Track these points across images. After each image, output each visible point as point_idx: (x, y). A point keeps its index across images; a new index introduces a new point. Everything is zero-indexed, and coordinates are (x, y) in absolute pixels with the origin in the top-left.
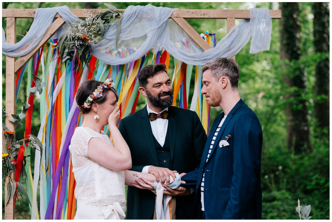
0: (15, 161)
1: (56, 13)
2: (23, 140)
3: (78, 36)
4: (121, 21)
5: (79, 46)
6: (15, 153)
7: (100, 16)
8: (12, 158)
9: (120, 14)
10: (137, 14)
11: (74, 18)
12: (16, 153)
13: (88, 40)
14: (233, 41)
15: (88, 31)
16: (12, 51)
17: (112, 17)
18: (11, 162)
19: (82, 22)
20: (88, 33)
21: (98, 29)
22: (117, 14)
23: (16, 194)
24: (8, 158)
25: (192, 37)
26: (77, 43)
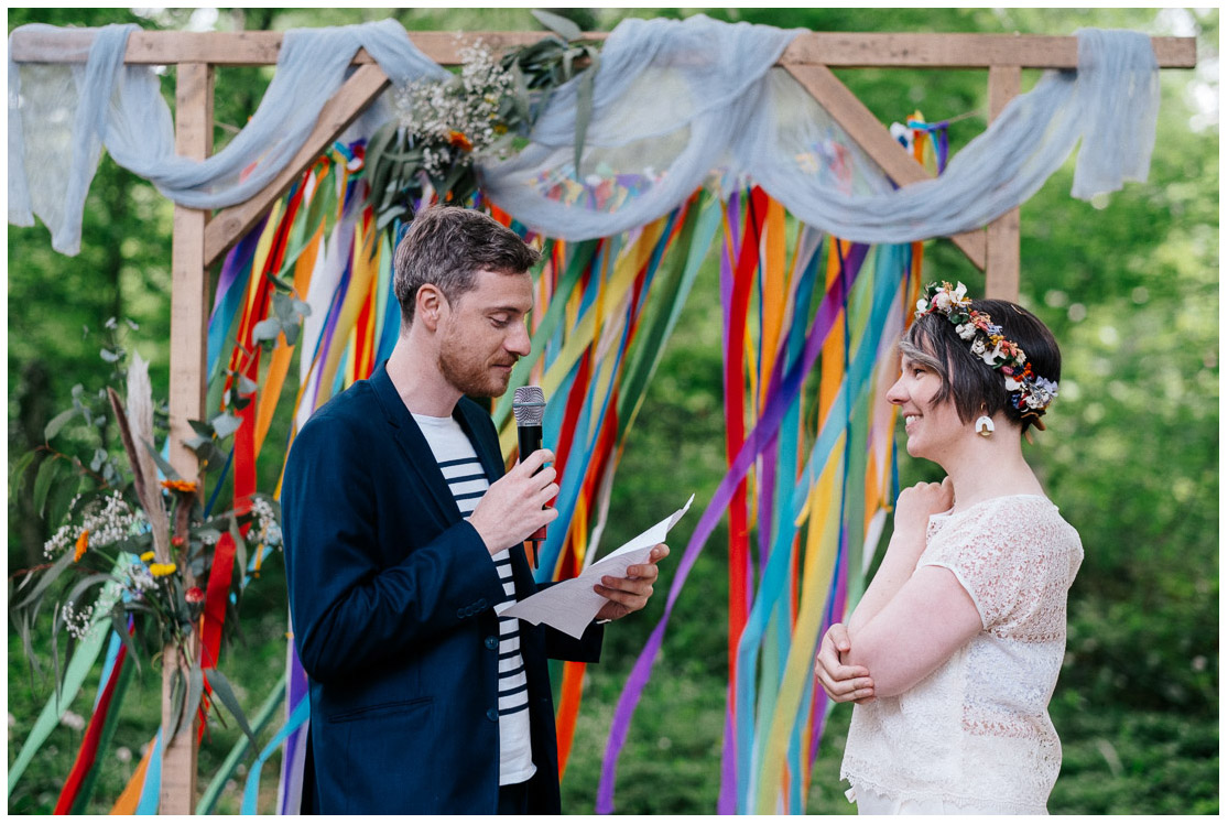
0: (198, 591)
1: (356, 47)
2: (232, 515)
3: (432, 132)
4: (592, 79)
5: (437, 170)
6: (200, 562)
7: (517, 60)
8: (190, 580)
9: (592, 50)
10: (652, 50)
11: (419, 65)
12: (206, 563)
13: (468, 148)
14: (1011, 153)
15: (471, 116)
16: (196, 187)
17: (560, 63)
18: (186, 593)
19: (450, 79)
20: (470, 121)
21: (508, 106)
22: (578, 51)
23: (202, 713)
24: (176, 581)
25: (860, 138)
26: (430, 159)
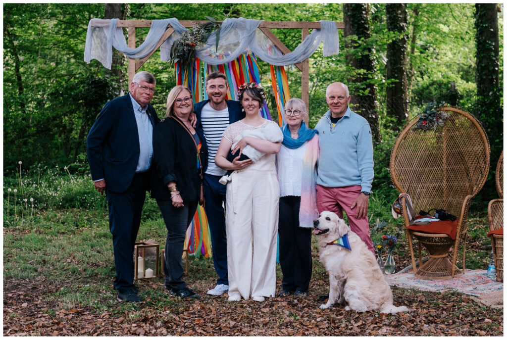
1: (168, 24)
3: (187, 43)
4: (219, 31)
5: (187, 51)
9: (219, 25)
10: (232, 25)
11: (181, 28)
13: (194, 46)
14: (307, 47)
15: (195, 40)
16: (133, 54)
17: (213, 27)
21: (202, 37)
22: (216, 25)
25: (276, 43)
26: (186, 48)
